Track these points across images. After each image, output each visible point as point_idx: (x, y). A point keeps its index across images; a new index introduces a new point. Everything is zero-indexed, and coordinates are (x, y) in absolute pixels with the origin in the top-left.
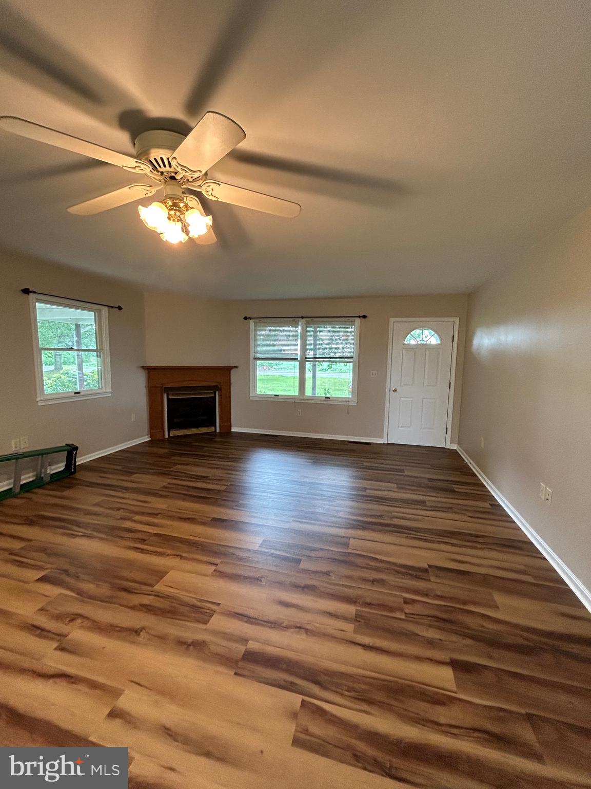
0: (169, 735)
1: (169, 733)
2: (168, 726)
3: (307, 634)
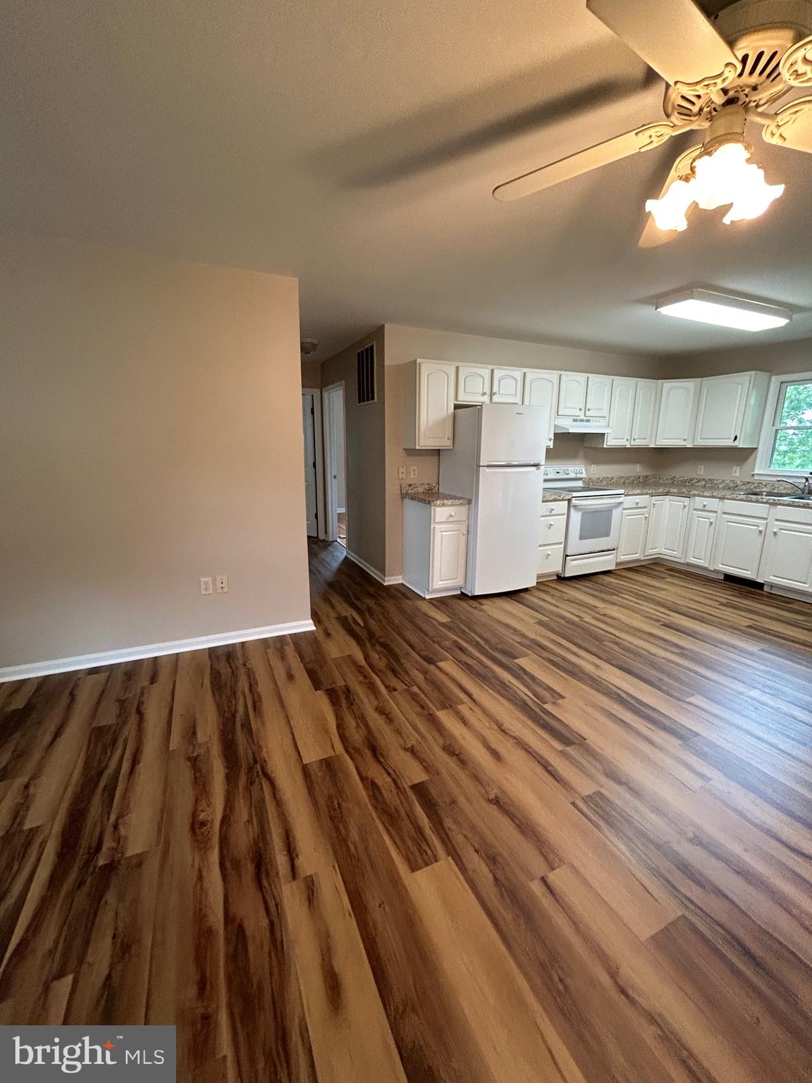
3: (502, 725)
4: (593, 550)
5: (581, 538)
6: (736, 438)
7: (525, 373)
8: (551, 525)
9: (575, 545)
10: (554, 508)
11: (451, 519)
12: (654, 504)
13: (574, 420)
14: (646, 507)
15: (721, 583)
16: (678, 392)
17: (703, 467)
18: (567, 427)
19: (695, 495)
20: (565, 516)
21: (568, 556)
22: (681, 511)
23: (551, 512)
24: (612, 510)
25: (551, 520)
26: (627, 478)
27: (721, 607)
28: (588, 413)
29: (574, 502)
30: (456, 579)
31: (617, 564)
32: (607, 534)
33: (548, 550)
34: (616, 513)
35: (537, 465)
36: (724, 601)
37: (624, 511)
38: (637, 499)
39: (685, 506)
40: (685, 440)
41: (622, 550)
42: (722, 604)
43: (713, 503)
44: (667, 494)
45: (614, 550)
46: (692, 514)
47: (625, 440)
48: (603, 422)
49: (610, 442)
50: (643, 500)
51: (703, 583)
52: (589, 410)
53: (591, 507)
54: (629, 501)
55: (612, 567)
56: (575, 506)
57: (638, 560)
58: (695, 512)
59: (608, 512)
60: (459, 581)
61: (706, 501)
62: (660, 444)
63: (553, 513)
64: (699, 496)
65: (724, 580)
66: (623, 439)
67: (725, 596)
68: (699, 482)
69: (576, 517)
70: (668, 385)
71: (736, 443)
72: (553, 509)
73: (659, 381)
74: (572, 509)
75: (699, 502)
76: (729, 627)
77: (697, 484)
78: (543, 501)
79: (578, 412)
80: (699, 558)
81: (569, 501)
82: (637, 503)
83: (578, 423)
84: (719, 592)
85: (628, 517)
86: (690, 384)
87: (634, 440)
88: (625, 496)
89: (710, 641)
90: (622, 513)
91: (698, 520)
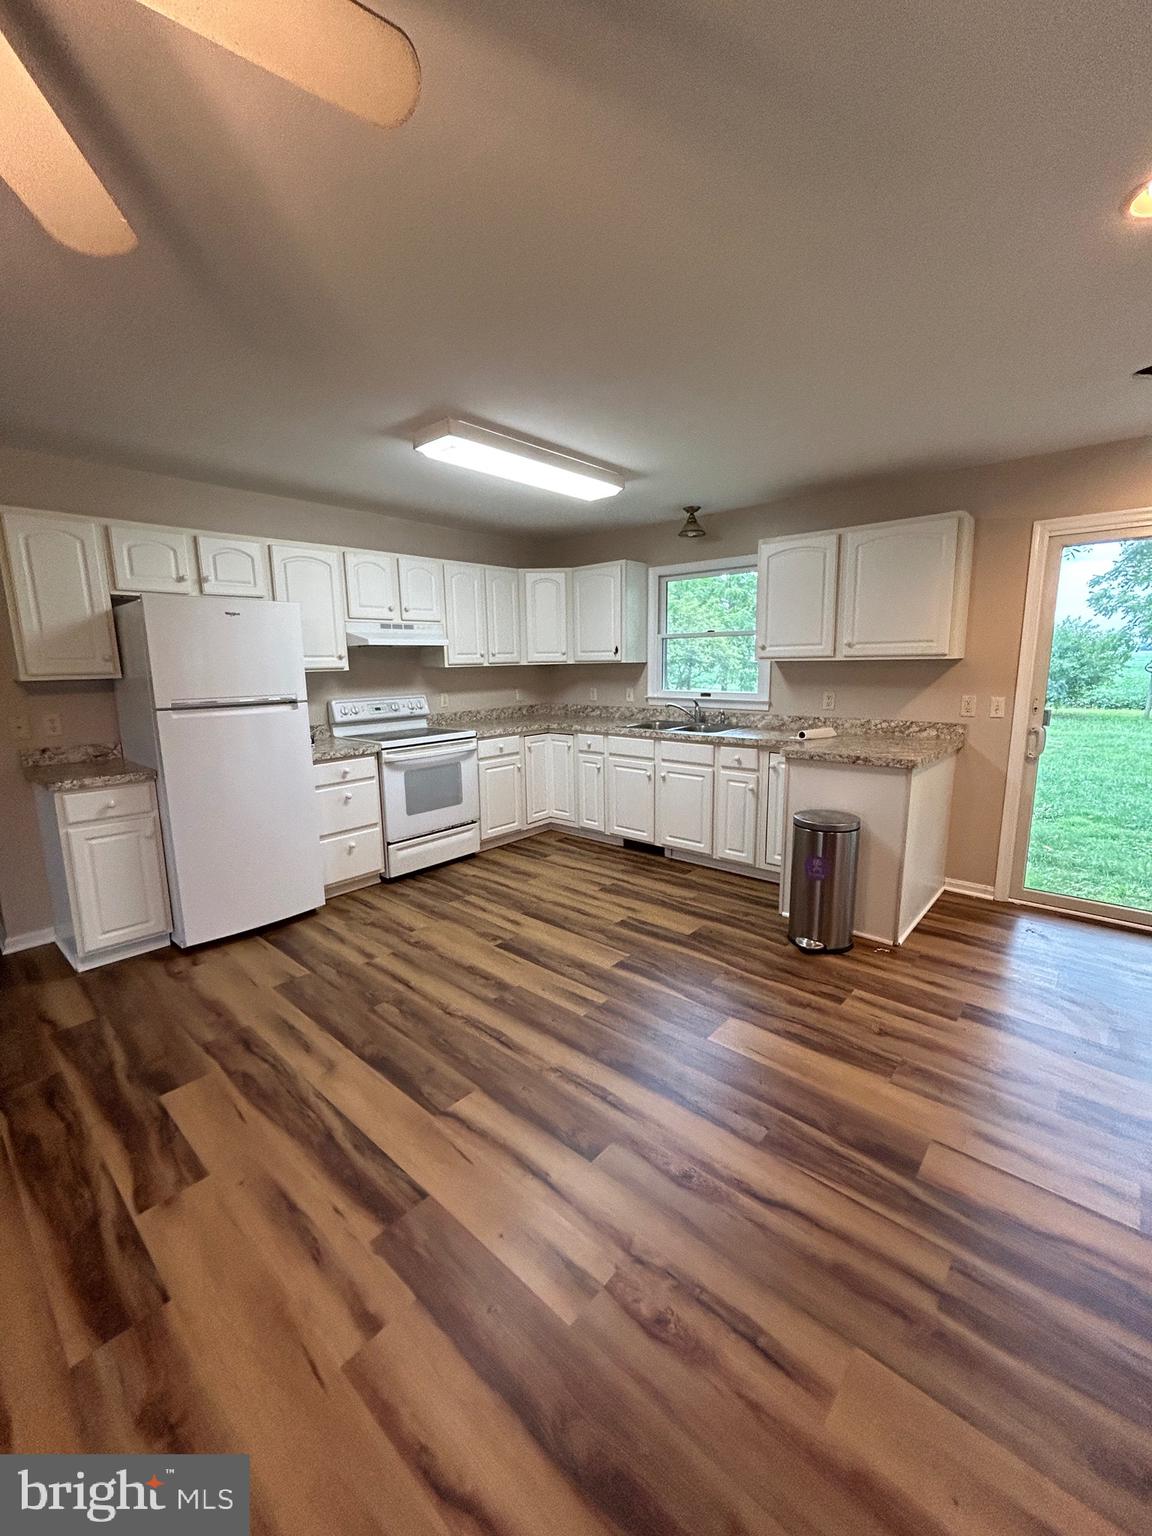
0: (318, 1250)
1: (317, 1254)
2: (312, 1262)
4: (435, 828)
5: (410, 811)
6: (617, 650)
7: (269, 546)
8: (348, 798)
9: (401, 823)
10: (347, 770)
11: (111, 813)
12: (529, 748)
13: (383, 626)
14: (517, 753)
15: (618, 852)
16: (545, 585)
17: (595, 690)
18: (364, 637)
19: (577, 731)
20: (375, 781)
21: (389, 844)
22: (566, 755)
23: (344, 777)
24: (459, 763)
25: (347, 790)
26: (502, 711)
27: (600, 895)
28: (406, 616)
29: (385, 755)
30: (147, 922)
31: (483, 843)
32: (457, 800)
33: (350, 839)
34: (467, 768)
35: (293, 702)
36: (608, 882)
37: (481, 763)
38: (500, 742)
39: (569, 747)
40: (564, 654)
41: (486, 822)
42: (604, 889)
43: (596, 741)
44: (548, 731)
45: (473, 822)
46: (578, 757)
47: (479, 656)
48: (435, 629)
49: (453, 658)
50: (511, 743)
51: (595, 855)
52: (406, 610)
53: (423, 761)
54: (487, 747)
55: (476, 849)
56: (390, 764)
57: (519, 832)
58: (581, 755)
59: (452, 768)
60: (156, 924)
61: (590, 739)
62: (534, 660)
63: (348, 778)
64: (582, 732)
65: (624, 847)
66: (476, 654)
67: (613, 872)
68: (593, 710)
69: (395, 782)
70: (532, 575)
71: (618, 658)
72: (346, 773)
73: (520, 570)
74: (386, 770)
75: (585, 739)
76: (594, 929)
77: (592, 714)
78: (316, 762)
79: (387, 614)
80: (592, 820)
81: (378, 755)
82: (501, 749)
83: (391, 631)
84: (608, 868)
85: (489, 771)
86: (558, 575)
87: (494, 655)
88: (479, 739)
89: (553, 964)
90: (478, 765)
91: (586, 767)
